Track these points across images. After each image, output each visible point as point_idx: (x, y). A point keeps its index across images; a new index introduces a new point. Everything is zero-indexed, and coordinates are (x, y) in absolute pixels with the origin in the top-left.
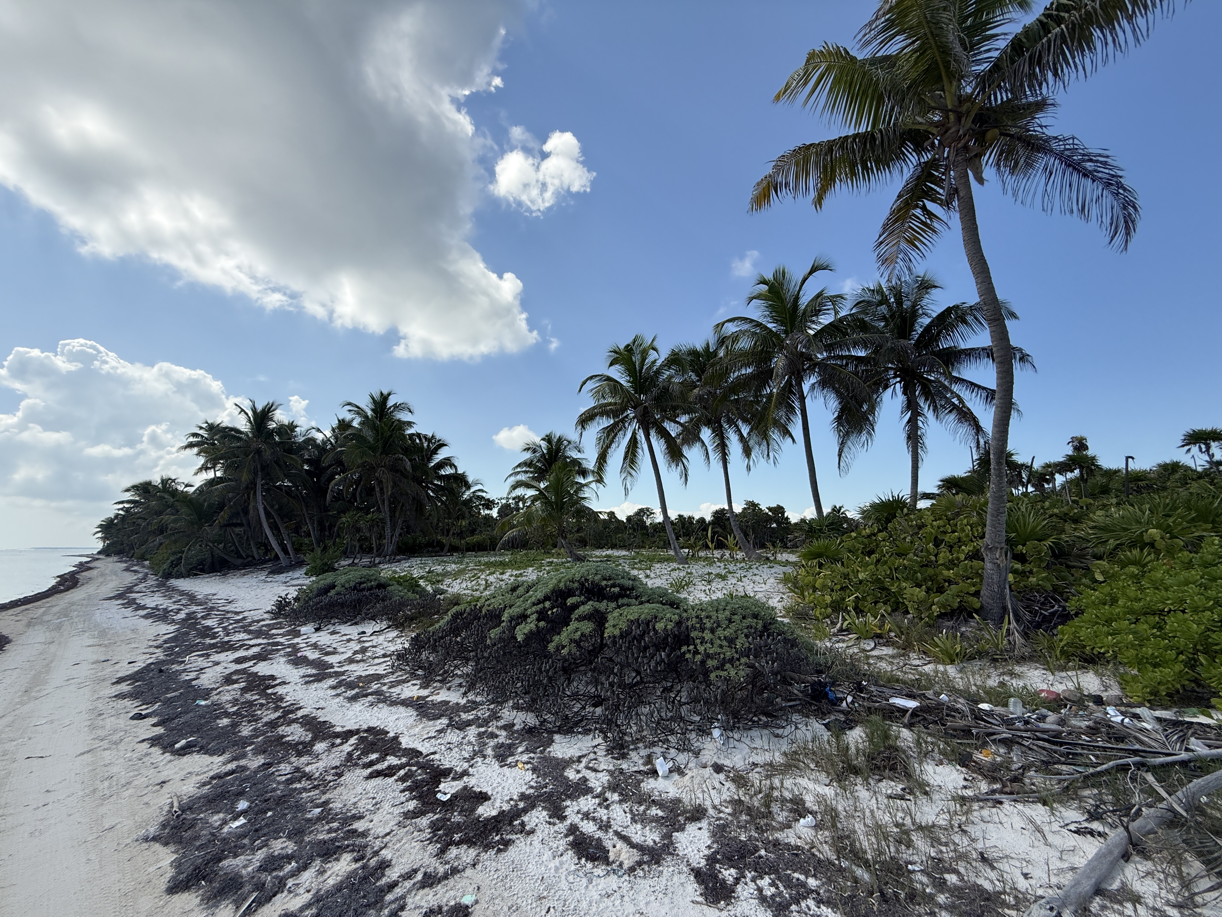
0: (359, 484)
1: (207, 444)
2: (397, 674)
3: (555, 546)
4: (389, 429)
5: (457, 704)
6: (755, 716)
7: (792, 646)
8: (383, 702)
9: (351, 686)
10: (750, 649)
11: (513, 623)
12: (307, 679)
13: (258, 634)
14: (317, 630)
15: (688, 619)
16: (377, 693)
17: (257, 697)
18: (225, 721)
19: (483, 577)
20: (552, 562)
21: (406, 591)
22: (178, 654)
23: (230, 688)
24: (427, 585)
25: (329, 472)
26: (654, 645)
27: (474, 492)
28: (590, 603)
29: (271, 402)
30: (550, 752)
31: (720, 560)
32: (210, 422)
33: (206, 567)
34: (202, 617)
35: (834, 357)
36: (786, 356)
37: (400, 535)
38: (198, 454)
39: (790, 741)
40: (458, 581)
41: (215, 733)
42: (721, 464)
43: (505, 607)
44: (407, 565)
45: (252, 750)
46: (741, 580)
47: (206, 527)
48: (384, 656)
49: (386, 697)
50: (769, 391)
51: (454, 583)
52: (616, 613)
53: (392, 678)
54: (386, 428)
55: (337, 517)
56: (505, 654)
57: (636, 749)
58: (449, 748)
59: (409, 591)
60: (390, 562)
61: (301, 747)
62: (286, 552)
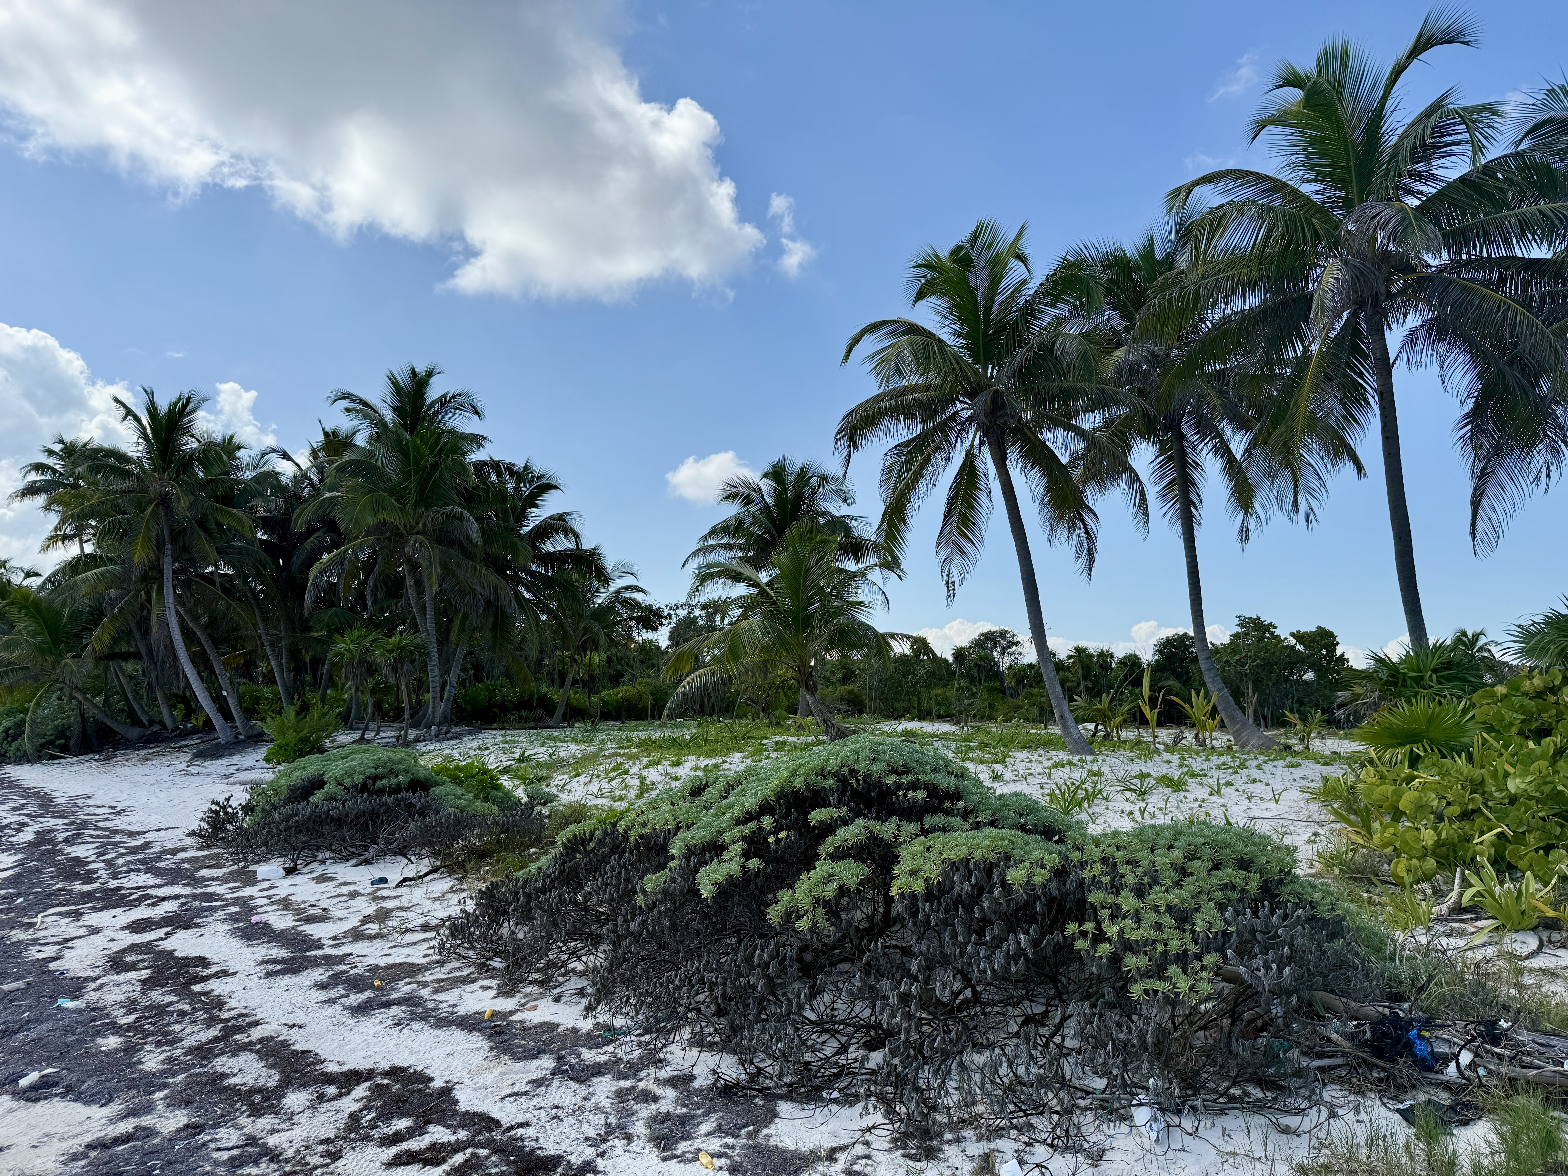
0: (372, 571)
1: (65, 486)
2: (448, 967)
3: (793, 710)
4: (432, 450)
5: (575, 1030)
6: (1234, 1084)
7: (1332, 937)
8: (423, 1019)
9: (356, 984)
10: (1226, 934)
11: (694, 860)
12: (270, 967)
13: (175, 876)
14: (290, 871)
15: (1082, 865)
16: (409, 1000)
17: (172, 998)
18: (112, 1042)
19: (635, 770)
20: (784, 743)
21: (471, 796)
22: (23, 910)
23: (121, 978)
24: (517, 787)
25: (309, 544)
26: (1004, 917)
27: (618, 591)
28: (861, 821)
29: (185, 394)
30: (768, 1136)
31: (1168, 748)
32: (67, 439)
33: (72, 742)
34: (66, 840)
35: (1468, 263)
36: (1345, 262)
37: (462, 683)
38: (47, 508)
39: (1314, 1141)
40: (582, 779)
41: (94, 1062)
42: (1178, 529)
43: (678, 828)
44: (475, 744)
45: (164, 1098)
46: (1218, 792)
47: (68, 660)
48: (426, 928)
49: (427, 1011)
50: (1300, 348)
51: (574, 783)
52: (918, 845)
53: (440, 973)
54: (425, 450)
55: (327, 642)
56: (674, 927)
57: (958, 1141)
58: (556, 1117)
59: (476, 797)
60: (438, 738)
61: (258, 1098)
62: (227, 715)
